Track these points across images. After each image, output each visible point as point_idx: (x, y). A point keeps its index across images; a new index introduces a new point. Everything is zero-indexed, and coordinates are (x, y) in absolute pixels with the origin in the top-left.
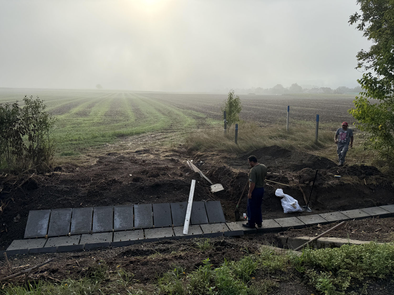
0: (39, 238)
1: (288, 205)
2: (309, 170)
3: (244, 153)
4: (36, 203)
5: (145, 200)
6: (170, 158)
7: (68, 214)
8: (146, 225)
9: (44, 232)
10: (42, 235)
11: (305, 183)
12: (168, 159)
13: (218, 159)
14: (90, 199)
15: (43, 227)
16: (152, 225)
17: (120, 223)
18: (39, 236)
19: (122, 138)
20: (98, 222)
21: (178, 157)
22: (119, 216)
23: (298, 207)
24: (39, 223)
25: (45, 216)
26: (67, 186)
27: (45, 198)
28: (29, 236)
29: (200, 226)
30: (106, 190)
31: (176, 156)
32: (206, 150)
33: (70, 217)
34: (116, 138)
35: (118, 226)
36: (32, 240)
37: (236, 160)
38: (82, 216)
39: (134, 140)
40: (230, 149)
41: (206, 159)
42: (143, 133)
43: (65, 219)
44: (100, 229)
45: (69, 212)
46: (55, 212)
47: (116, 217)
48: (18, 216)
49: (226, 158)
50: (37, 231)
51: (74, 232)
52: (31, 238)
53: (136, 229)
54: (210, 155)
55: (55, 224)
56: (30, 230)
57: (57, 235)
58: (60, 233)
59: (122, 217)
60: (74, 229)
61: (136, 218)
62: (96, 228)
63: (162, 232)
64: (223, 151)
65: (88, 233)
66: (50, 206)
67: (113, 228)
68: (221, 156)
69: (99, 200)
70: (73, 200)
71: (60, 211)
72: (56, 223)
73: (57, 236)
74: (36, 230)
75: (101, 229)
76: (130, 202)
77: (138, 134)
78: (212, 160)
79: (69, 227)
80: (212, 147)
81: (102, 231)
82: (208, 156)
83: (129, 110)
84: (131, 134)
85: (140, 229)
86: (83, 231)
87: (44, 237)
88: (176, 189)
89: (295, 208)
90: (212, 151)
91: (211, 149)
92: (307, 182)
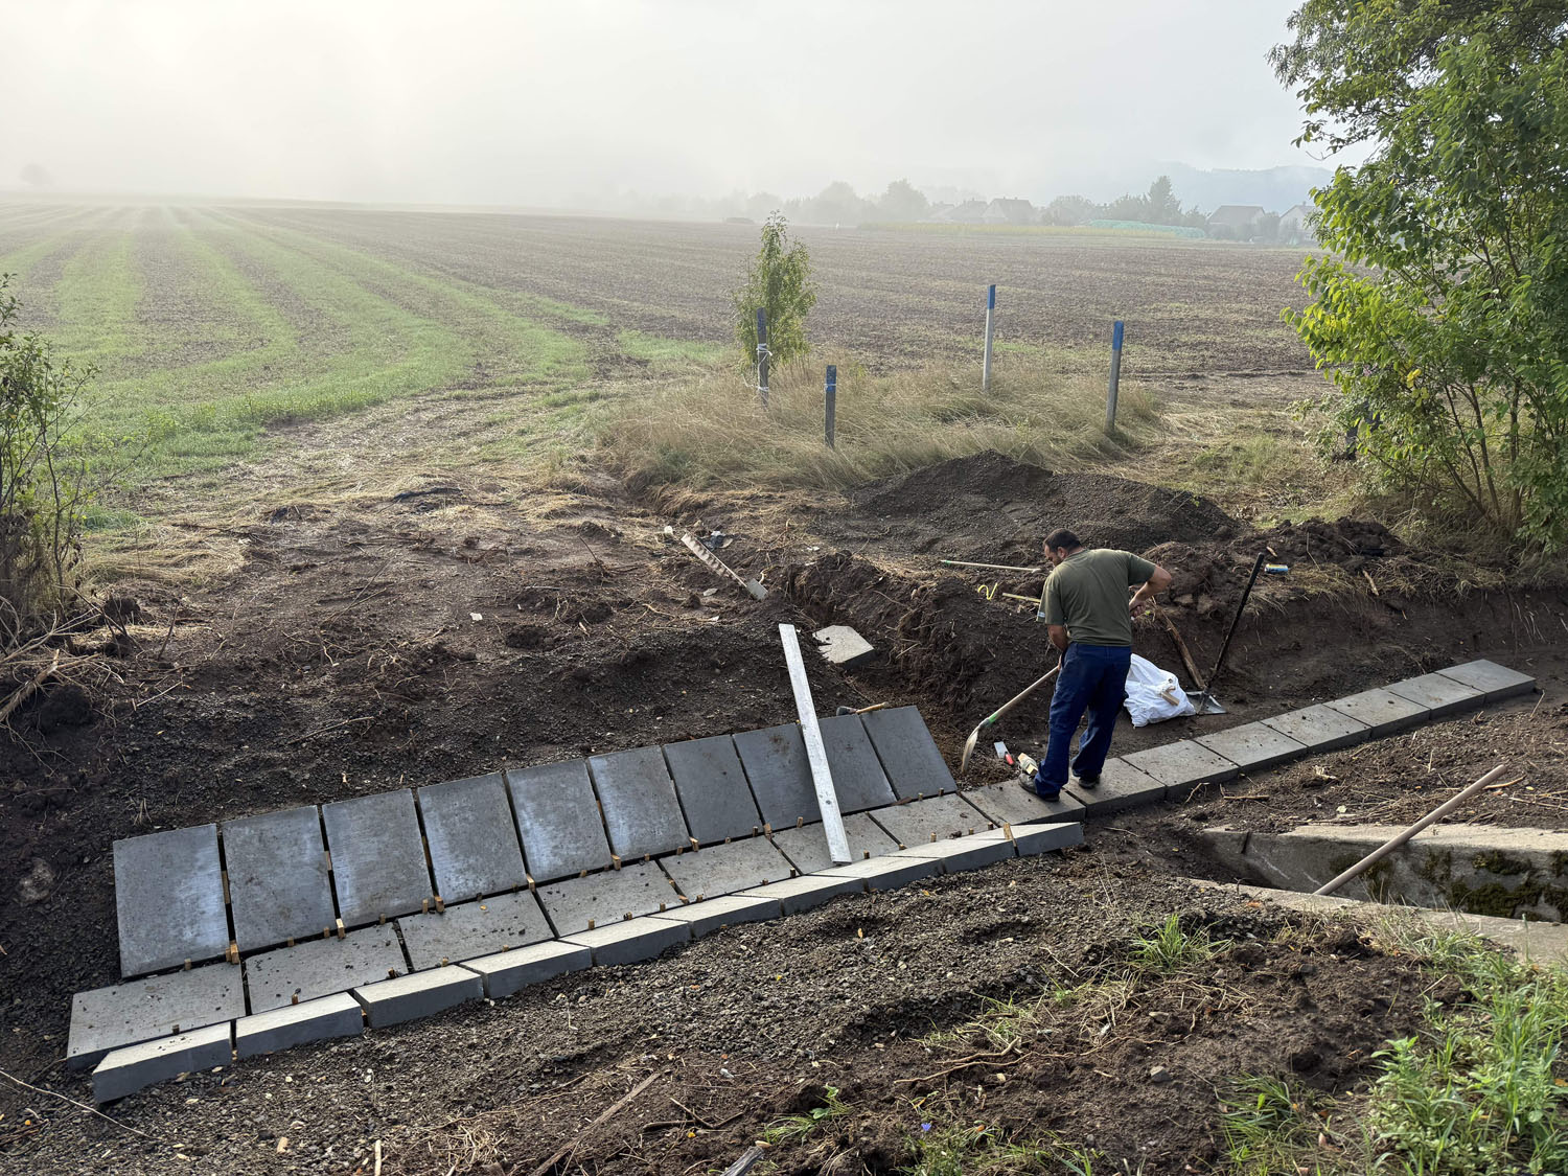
0: (196, 965)
1: (1146, 696)
2: (1182, 551)
3: (871, 486)
4: (113, 795)
5: (612, 729)
6: (578, 522)
7: (306, 837)
8: (660, 839)
9: (213, 936)
10: (207, 949)
11: (1176, 604)
12: (570, 527)
13: (781, 516)
14: (370, 750)
15: (203, 913)
16: (683, 839)
17: (553, 844)
18: (198, 957)
19: (290, 432)
20: (452, 852)
21: (604, 514)
22: (539, 813)
23: (1184, 703)
24: (177, 893)
25: (198, 855)
26: (239, 698)
27: (154, 767)
28: (147, 960)
29: (870, 817)
30: (422, 699)
31: (595, 512)
32: (713, 478)
33: (321, 846)
34: (264, 435)
35: (544, 858)
36: (164, 979)
37: (846, 516)
38: (375, 835)
39: (356, 441)
40: (815, 473)
41: (730, 521)
42: (376, 403)
43: (299, 859)
44: (470, 884)
45: (310, 825)
46: (242, 833)
47: (526, 824)
48: (43, 872)
49: (807, 509)
50: (181, 933)
51: (356, 912)
52: (161, 973)
53: (625, 864)
54: (740, 502)
55: (256, 888)
56: (143, 935)
57: (282, 939)
58: (294, 929)
59: (551, 817)
60: (356, 902)
61: (611, 817)
62: (454, 883)
63: (738, 864)
64: (788, 482)
65: (425, 909)
66: (190, 803)
67: (527, 871)
68: (785, 502)
69: (416, 751)
70: (295, 763)
71: (266, 827)
72: (259, 884)
73: (284, 945)
74: (174, 928)
75: (475, 881)
76: (552, 743)
77: (354, 410)
78: (759, 523)
79: (327, 895)
80: (739, 467)
81: (484, 893)
82: (732, 505)
83: (246, 294)
84: (327, 412)
85: (643, 859)
86: (396, 902)
87: (221, 959)
88: (717, 671)
89: (1173, 703)
90: (743, 486)
91: (733, 475)
92: (1187, 599)
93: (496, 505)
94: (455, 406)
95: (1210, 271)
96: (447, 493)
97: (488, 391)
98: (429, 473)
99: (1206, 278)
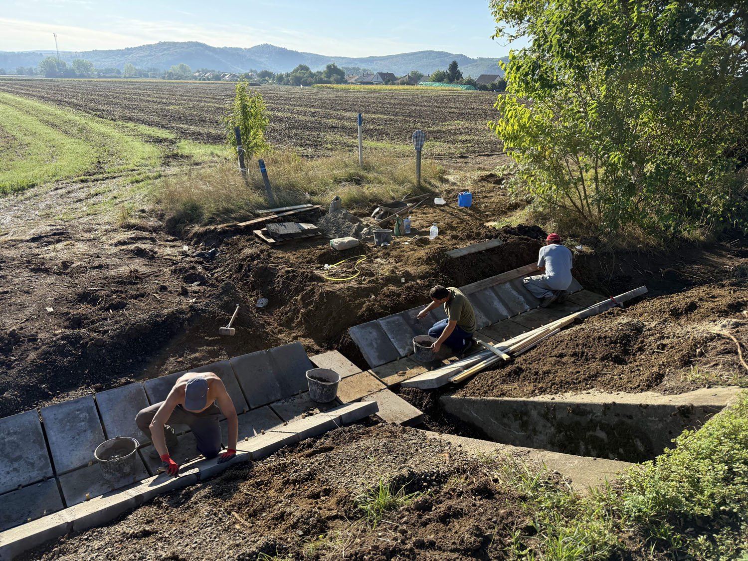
12: (127, 250)
21: (148, 242)
31: (143, 241)
32: (212, 218)
35: (64, 458)
77: (19, 190)
93: (88, 240)
94: (79, 185)
95: (474, 106)
96: (61, 235)
97: (100, 176)
98: (54, 224)
99: (472, 109)
